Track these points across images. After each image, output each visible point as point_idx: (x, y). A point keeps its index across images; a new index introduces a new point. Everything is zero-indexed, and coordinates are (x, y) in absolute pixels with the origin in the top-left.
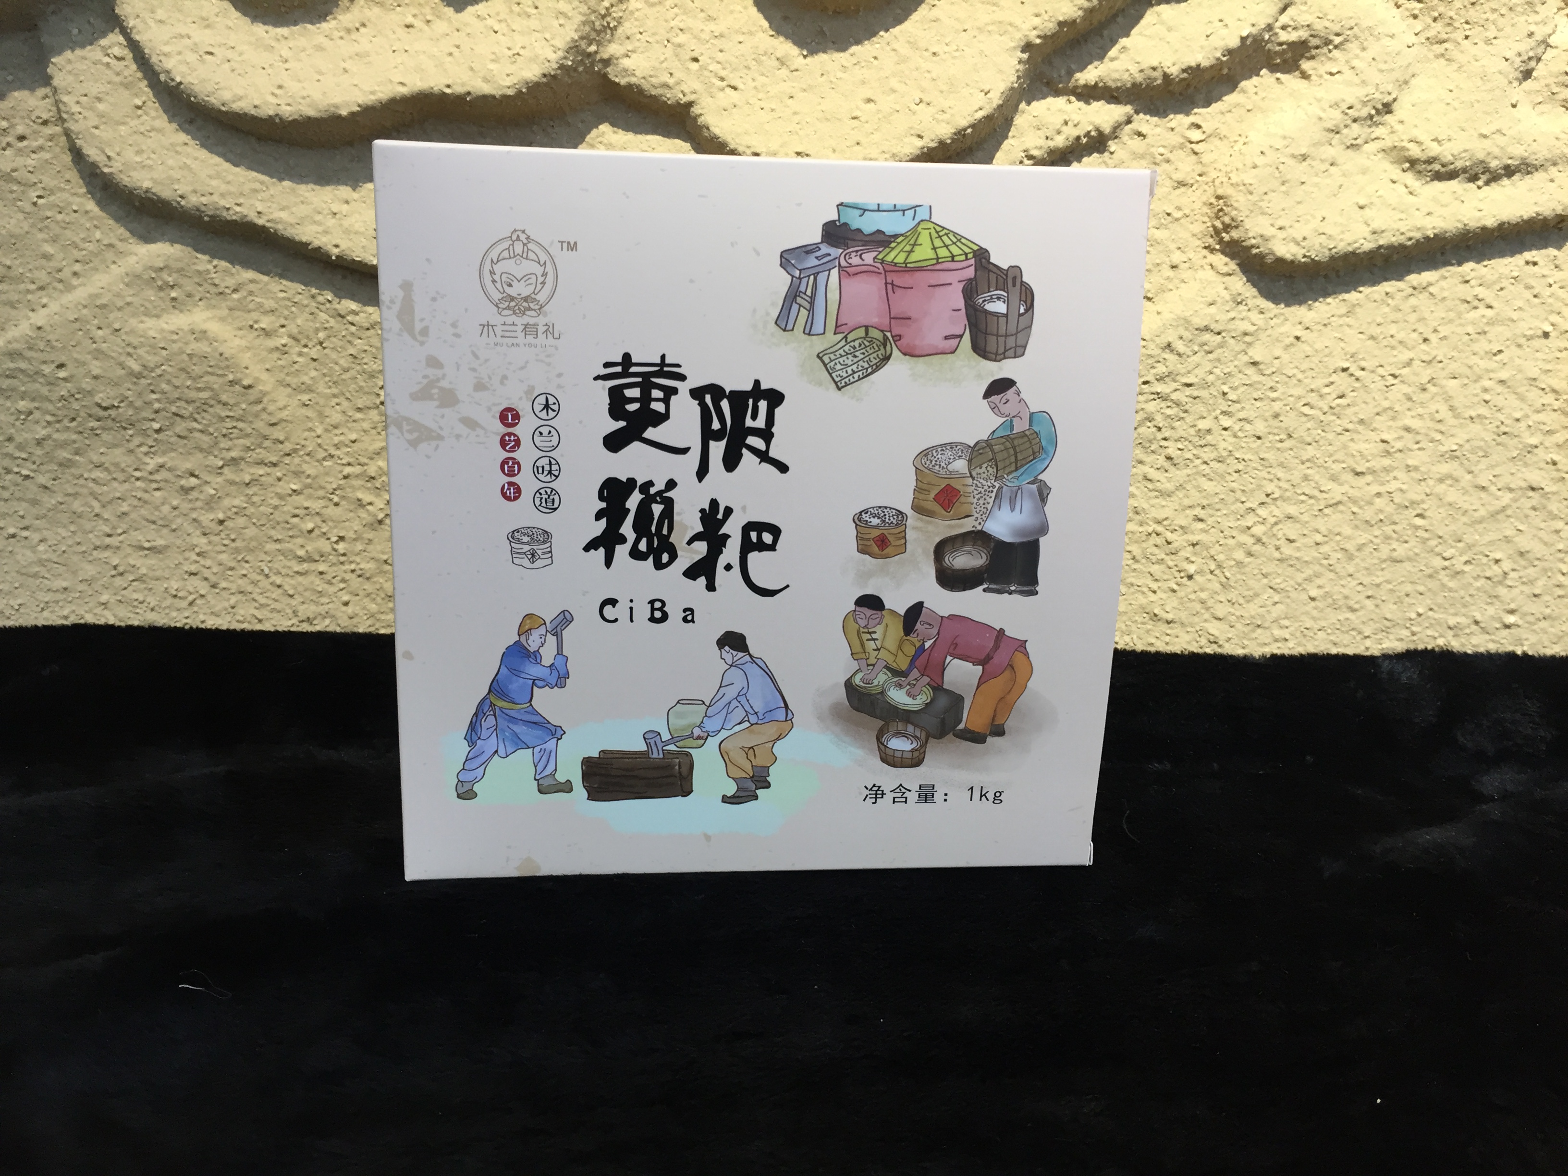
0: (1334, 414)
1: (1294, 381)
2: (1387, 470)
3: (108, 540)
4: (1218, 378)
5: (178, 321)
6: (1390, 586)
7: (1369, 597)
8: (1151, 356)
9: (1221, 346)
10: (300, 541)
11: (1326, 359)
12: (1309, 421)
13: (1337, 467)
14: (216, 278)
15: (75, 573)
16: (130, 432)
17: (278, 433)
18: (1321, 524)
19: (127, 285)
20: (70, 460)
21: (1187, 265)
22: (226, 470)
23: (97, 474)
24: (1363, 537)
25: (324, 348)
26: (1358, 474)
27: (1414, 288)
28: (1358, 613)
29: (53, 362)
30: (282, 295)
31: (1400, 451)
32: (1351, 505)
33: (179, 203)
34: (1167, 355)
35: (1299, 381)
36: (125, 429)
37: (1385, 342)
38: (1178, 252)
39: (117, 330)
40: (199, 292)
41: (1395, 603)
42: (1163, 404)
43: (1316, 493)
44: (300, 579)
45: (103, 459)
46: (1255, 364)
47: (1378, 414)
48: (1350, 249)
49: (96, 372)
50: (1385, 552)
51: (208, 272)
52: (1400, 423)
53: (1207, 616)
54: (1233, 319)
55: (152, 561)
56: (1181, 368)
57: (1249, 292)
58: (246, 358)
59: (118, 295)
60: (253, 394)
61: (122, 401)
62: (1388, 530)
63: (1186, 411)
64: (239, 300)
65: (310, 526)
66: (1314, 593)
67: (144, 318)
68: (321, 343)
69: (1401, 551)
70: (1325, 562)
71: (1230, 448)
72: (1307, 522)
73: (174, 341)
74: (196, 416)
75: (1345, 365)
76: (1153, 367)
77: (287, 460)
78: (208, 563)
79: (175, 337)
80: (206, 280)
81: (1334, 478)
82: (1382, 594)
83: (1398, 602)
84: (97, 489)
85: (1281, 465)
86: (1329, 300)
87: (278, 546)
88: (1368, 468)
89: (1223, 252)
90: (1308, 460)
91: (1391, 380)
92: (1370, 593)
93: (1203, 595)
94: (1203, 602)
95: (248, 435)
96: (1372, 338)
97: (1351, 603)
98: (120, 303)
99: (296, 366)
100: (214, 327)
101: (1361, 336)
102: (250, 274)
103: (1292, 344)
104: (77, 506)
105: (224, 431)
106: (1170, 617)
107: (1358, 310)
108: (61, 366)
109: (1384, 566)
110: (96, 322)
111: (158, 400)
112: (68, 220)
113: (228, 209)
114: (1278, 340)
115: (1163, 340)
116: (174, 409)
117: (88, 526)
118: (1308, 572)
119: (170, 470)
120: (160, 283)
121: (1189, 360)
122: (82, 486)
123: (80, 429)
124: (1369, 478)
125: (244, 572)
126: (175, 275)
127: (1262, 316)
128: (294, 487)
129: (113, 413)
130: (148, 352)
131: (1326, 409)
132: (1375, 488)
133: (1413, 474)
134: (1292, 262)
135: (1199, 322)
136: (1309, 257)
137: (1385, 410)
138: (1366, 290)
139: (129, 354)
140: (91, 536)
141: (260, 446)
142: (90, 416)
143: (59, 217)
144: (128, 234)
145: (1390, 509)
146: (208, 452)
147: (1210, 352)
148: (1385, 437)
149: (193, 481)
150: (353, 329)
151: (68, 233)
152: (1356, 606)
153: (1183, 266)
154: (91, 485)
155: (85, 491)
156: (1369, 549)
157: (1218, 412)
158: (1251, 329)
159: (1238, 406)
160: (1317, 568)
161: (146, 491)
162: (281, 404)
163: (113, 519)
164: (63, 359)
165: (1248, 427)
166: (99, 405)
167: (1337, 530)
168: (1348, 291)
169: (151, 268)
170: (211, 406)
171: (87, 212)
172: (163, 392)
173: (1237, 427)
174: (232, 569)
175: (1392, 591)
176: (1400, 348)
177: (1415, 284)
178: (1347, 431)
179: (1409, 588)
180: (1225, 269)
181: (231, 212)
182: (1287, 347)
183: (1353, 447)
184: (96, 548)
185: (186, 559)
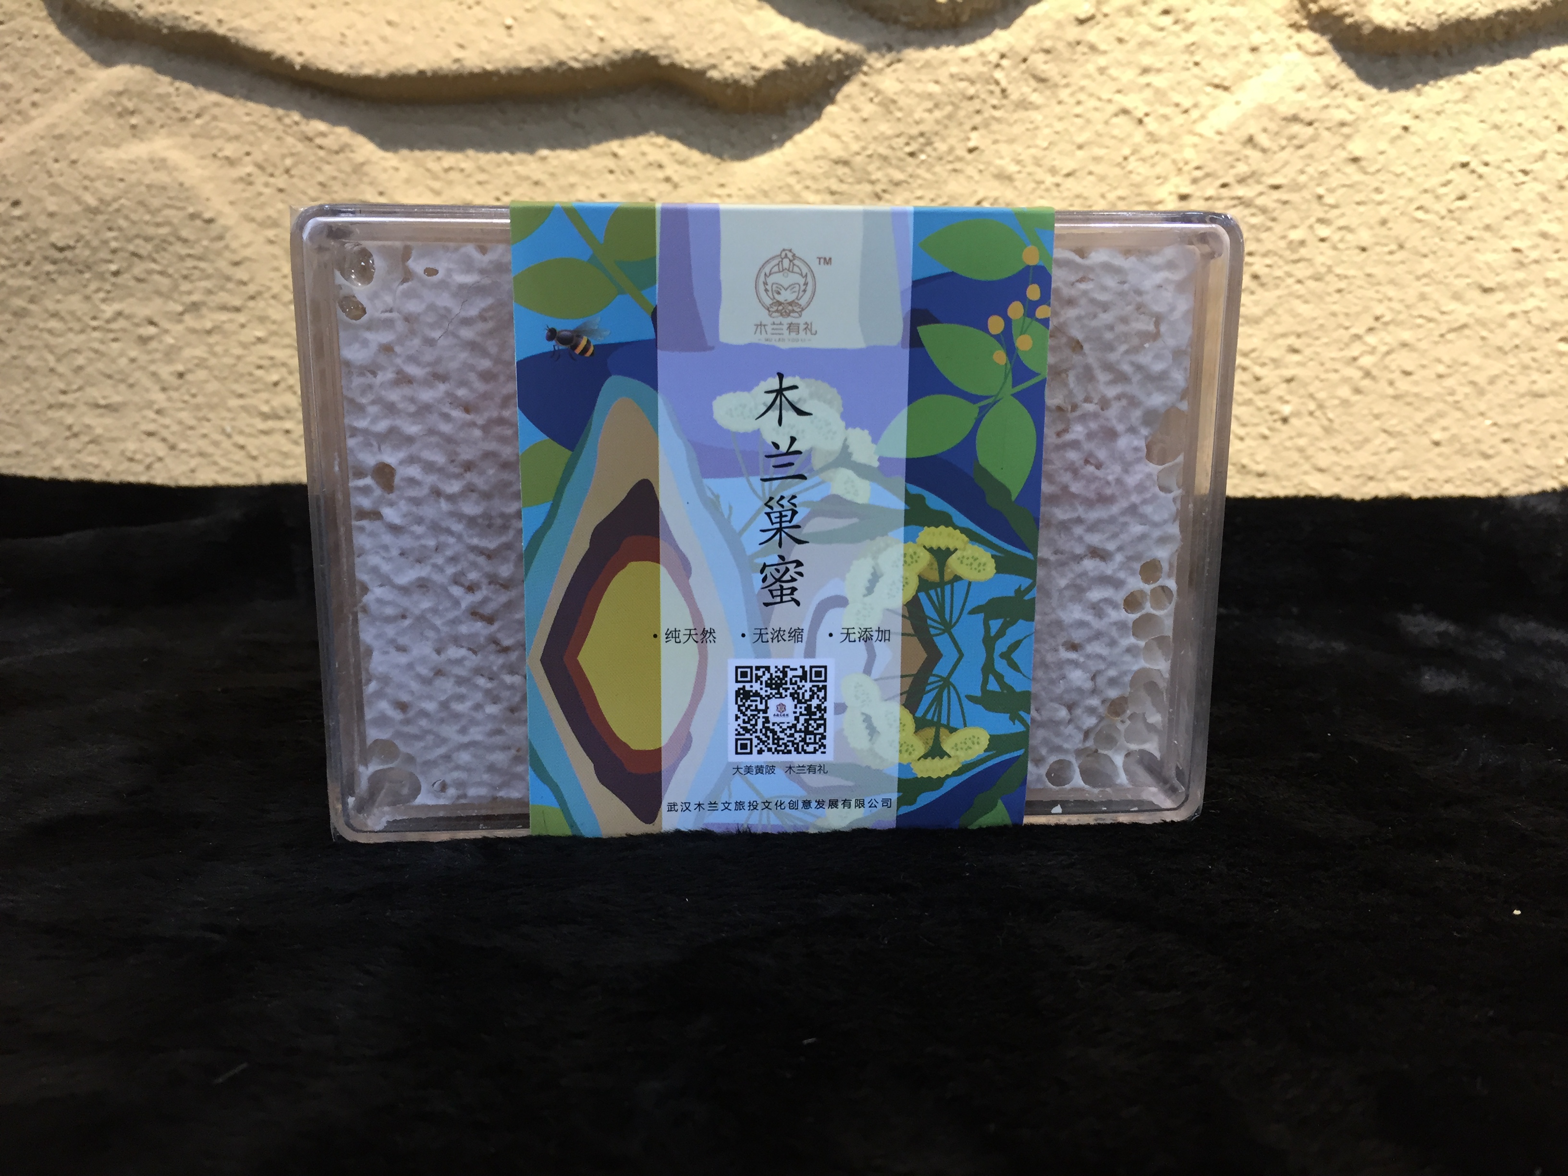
0: (1453, 219)
1: (1404, 180)
2: (1521, 285)
3: (63, 398)
4: (1312, 178)
5: (138, 150)
6: (1531, 427)
7: (1505, 441)
8: (1228, 153)
9: (1314, 139)
10: (264, 395)
11: (1441, 153)
12: (1424, 227)
13: (1460, 283)
14: (178, 102)
15: (28, 435)
16: (87, 275)
17: (240, 274)
18: (1445, 352)
19: (86, 112)
20: (24, 309)
21: (1269, 47)
22: (187, 317)
23: (53, 324)
24: (1495, 367)
25: (292, 176)
26: (1486, 290)
27: (1544, 67)
28: (1494, 461)
29: (8, 199)
30: (247, 119)
31: (1536, 262)
32: (1478, 328)
33: (136, 14)
34: (1249, 151)
35: (1410, 180)
36: (81, 272)
37: (1512, 132)
38: (1259, 33)
39: (74, 162)
40: (160, 117)
41: (1538, 448)
42: (1247, 212)
43: (1436, 315)
44: (264, 439)
45: (59, 307)
46: (1355, 160)
47: (1507, 218)
48: (1463, 15)
49: (52, 208)
50: (1523, 384)
51: (169, 95)
52: (1535, 228)
53: (1306, 467)
54: (1327, 107)
55: (108, 421)
56: (1266, 167)
57: (1345, 74)
58: (208, 189)
59: (76, 124)
60: (215, 229)
61: (78, 241)
62: (1526, 357)
63: (1274, 220)
64: (202, 127)
65: (275, 377)
66: (1437, 436)
67: (104, 149)
68: (287, 171)
69: (1543, 383)
70: (1450, 399)
71: (1329, 262)
72: (1426, 351)
73: (132, 172)
74: (156, 256)
75: (1465, 159)
76: (1232, 167)
77: (251, 304)
78: (167, 421)
79: (133, 167)
80: (167, 105)
81: (1457, 297)
82: (1522, 435)
83: (1543, 446)
84: (52, 340)
85: (1392, 282)
86: (1442, 83)
87: (241, 402)
88: (1499, 284)
89: (1312, 28)
90: (1425, 276)
91: (1521, 177)
92: (1506, 435)
93: (1302, 442)
94: (1301, 450)
95: (209, 277)
96: (1496, 127)
97: (1484, 447)
98: (77, 132)
99: (262, 199)
100: (175, 156)
101: (1482, 125)
102: (213, 97)
103: (1399, 137)
104: (31, 360)
105: (185, 272)
106: (1261, 468)
107: (1476, 94)
108: (16, 204)
109: (1523, 401)
110: (53, 154)
111: (115, 239)
112: (27, 45)
113: (187, 18)
114: (1382, 132)
115: (1243, 134)
116: (131, 248)
117: (42, 381)
118: (1430, 410)
119: (128, 317)
120: (119, 109)
121: (1277, 156)
122: (37, 338)
123: (35, 274)
124: (1499, 295)
125: (204, 431)
126: (135, 100)
127: (1360, 103)
128: (260, 333)
129: (68, 254)
130: (106, 185)
131: (1444, 212)
132: (1508, 308)
133: (1554, 290)
134: (1394, 31)
135: (1285, 110)
136: (1414, 25)
137: (1516, 213)
138: (1486, 71)
139: (86, 188)
140: (45, 394)
141: (222, 288)
142: (46, 258)
143: (19, 44)
144: (88, 59)
145: (1527, 331)
146: (166, 296)
147: (1300, 147)
148: (1517, 244)
149: (152, 330)
150: (322, 153)
151: (28, 61)
152: (1491, 452)
153: (1264, 49)
154: (46, 336)
155: (39, 343)
156: (1503, 382)
157: (1312, 220)
158: (1349, 118)
159: (1335, 212)
160: (1440, 406)
161: (102, 342)
162: (245, 240)
163: (69, 374)
164: (18, 195)
165: (1349, 237)
166: (54, 246)
167: (1463, 359)
168: (1463, 72)
169: (110, 93)
170: (170, 244)
171: (47, 37)
172: (120, 229)
173: (1336, 237)
174: (191, 428)
175: (1533, 433)
176: (1531, 138)
177: (1544, 61)
178: (1470, 238)
179: (1554, 428)
180: (1314, 48)
181: (190, 21)
182: (1393, 140)
183: (1480, 258)
184: (50, 407)
185: (144, 417)
